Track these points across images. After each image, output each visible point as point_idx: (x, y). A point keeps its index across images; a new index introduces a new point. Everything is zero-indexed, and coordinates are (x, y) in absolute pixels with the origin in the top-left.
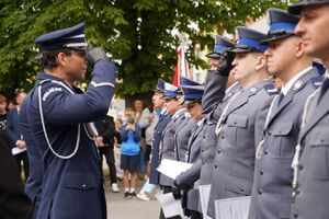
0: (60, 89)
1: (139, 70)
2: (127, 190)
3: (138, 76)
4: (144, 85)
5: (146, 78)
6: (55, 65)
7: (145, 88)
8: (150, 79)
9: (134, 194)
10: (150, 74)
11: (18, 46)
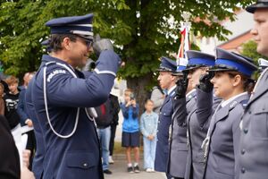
0: (64, 72)
1: (139, 53)
2: (130, 165)
3: (137, 60)
4: (143, 68)
5: (146, 61)
6: (59, 49)
7: (144, 70)
8: (149, 62)
9: (137, 168)
10: (149, 58)
11: (32, 34)
